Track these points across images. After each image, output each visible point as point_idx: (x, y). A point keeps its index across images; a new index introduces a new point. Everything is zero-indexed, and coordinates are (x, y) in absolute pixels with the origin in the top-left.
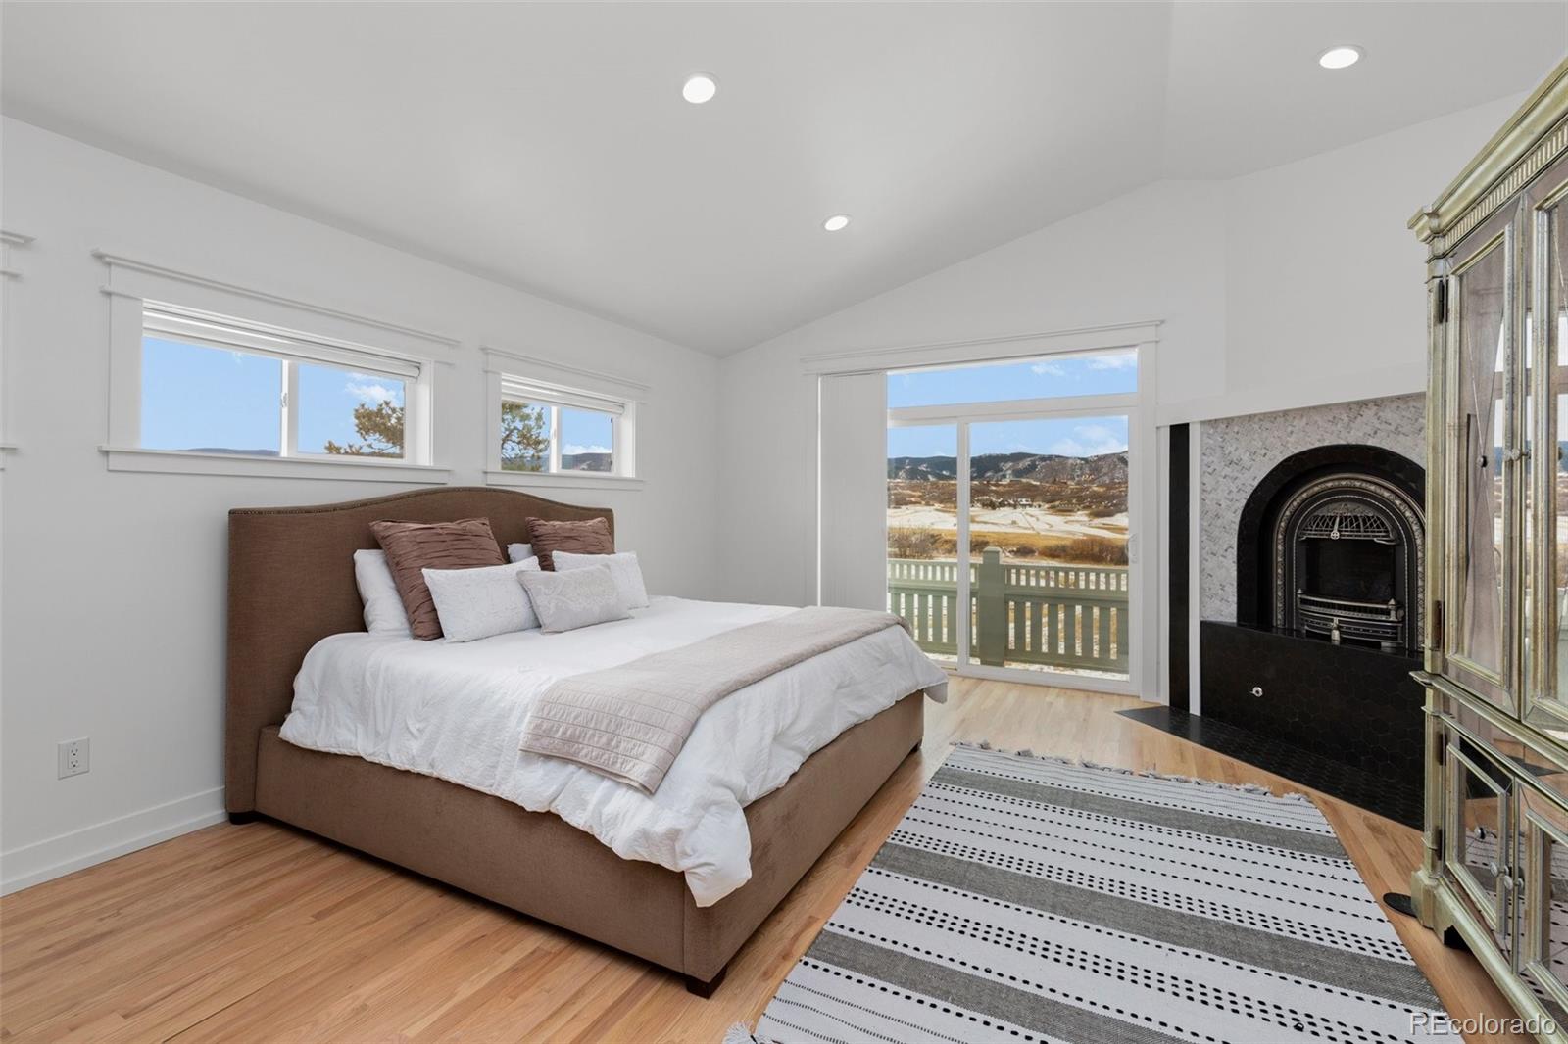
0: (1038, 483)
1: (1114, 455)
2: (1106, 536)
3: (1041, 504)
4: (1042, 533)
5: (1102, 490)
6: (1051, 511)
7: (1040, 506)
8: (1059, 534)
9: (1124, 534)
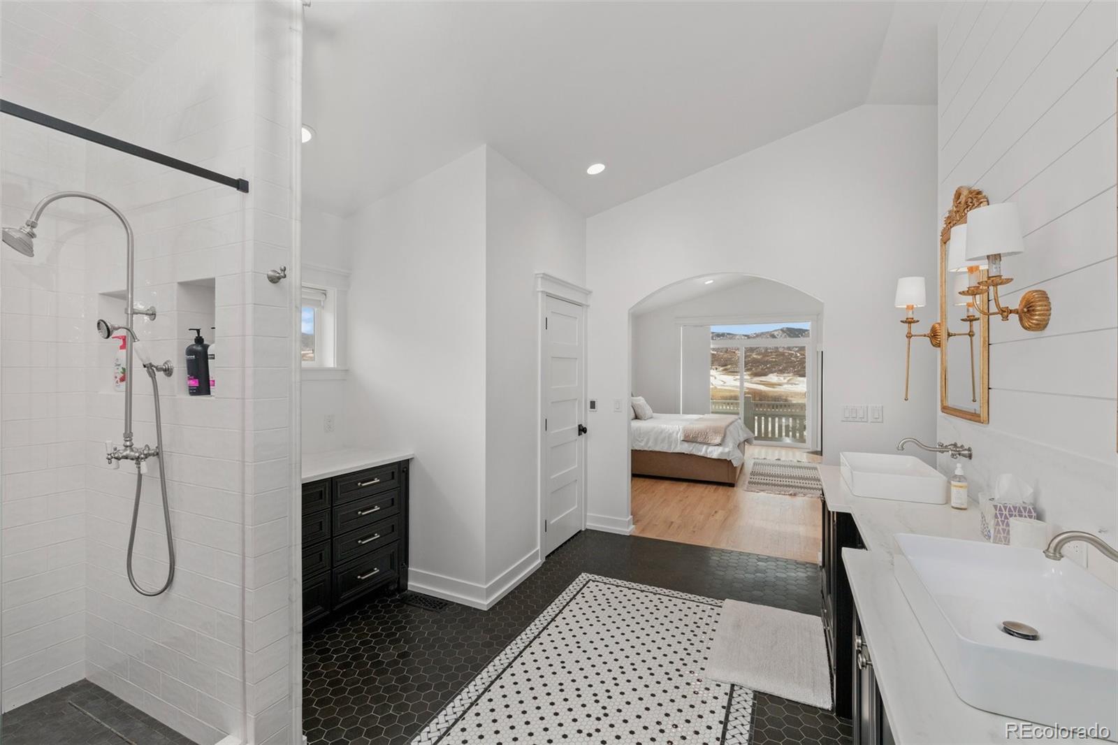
0: (715, 353)
1: (768, 332)
2: (762, 389)
3: (718, 367)
4: (719, 387)
5: (759, 357)
6: (725, 372)
7: (716, 369)
8: (730, 388)
9: (774, 388)
